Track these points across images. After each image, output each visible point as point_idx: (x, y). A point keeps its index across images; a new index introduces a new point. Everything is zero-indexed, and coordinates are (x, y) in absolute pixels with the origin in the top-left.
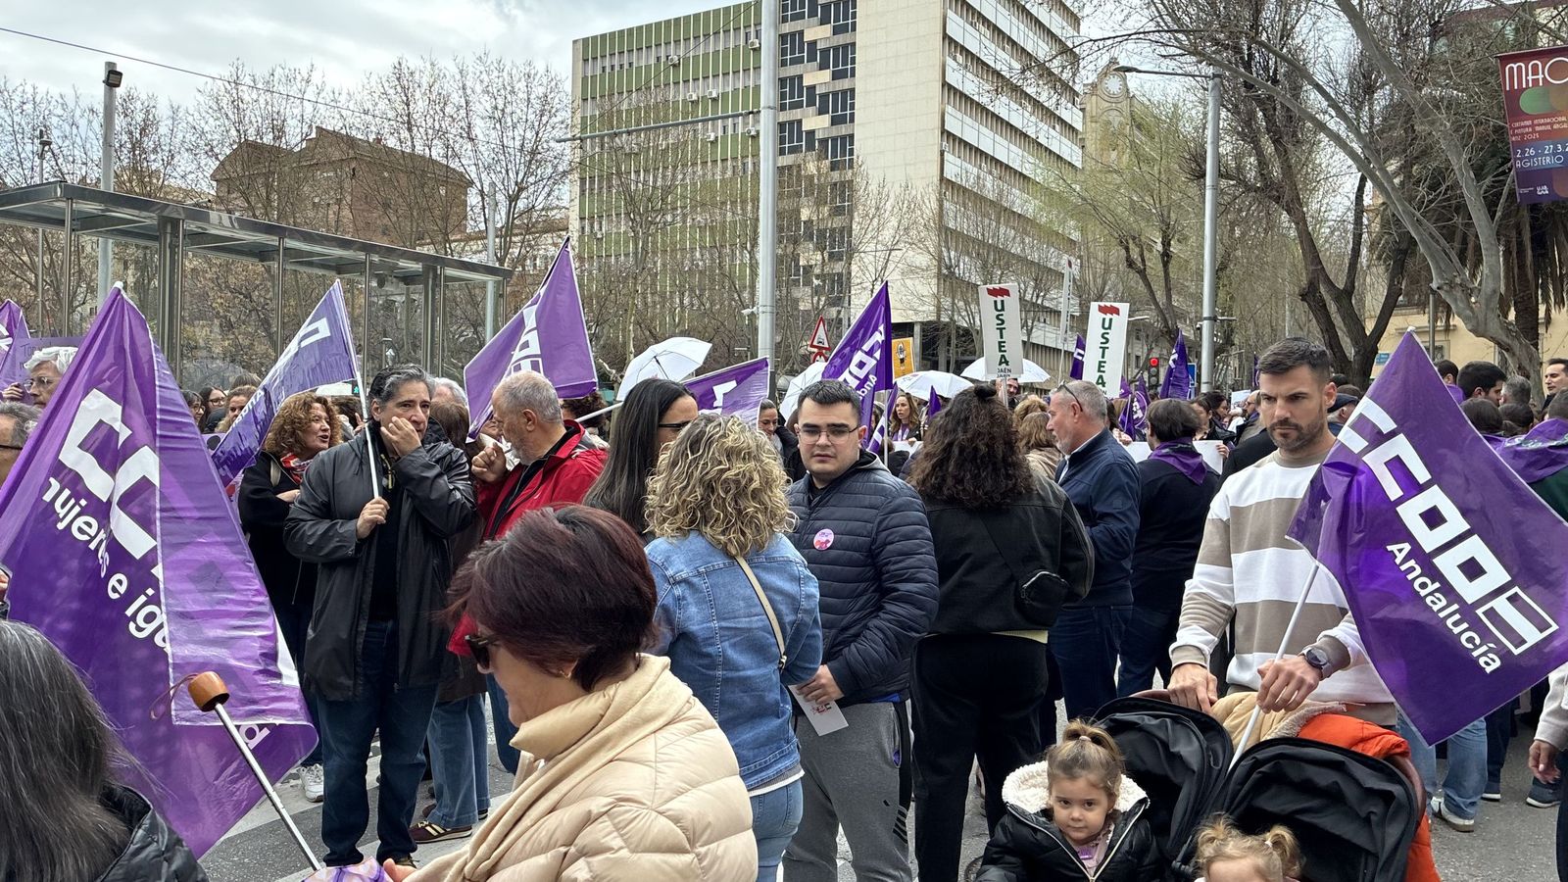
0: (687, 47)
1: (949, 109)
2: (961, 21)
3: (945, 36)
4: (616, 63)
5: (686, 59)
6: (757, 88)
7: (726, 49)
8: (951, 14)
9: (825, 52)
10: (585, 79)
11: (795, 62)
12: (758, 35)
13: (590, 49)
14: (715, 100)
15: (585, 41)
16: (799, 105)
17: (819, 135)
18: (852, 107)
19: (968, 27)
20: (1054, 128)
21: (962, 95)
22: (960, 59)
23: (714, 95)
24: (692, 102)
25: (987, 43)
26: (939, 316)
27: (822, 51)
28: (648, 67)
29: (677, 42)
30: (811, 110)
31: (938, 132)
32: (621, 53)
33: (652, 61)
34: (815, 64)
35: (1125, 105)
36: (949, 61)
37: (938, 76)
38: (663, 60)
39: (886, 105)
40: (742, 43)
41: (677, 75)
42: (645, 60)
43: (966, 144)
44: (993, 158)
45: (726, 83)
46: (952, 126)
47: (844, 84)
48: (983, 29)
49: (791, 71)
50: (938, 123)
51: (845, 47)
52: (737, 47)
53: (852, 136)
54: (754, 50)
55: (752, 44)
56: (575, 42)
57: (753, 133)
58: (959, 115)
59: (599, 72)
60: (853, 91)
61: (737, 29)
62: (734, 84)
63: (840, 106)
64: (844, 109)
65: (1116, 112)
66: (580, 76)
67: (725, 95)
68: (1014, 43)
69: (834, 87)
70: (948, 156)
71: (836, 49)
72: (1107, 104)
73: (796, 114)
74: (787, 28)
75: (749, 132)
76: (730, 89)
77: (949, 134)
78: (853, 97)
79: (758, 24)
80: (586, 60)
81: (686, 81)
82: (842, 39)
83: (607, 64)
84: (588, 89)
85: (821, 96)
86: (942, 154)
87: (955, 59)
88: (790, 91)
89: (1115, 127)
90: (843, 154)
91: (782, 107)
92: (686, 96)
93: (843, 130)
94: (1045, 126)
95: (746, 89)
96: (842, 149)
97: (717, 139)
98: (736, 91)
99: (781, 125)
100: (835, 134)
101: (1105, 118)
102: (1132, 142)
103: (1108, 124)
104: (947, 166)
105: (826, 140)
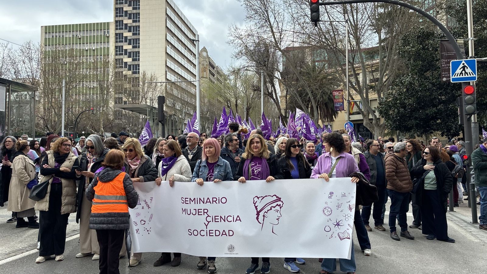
0: (84, 33)
1: (168, 60)
2: (170, 36)
3: (166, 40)
4: (58, 34)
5: (83, 37)
6: (108, 48)
7: (97, 36)
8: (167, 33)
9: (130, 40)
10: (46, 39)
11: (120, 42)
12: (108, 32)
13: (47, 30)
14: (93, 50)
15: (46, 27)
16: (122, 54)
17: (128, 64)
18: (139, 56)
19: (172, 37)
20: (191, 65)
21: (170, 56)
22: (170, 46)
24: (86, 50)
25: (176, 42)
27: (129, 40)
28: (70, 38)
29: (80, 31)
30: (126, 56)
31: (165, 66)
32: (59, 32)
33: (71, 36)
34: (127, 43)
35: (207, 60)
36: (167, 46)
37: (164, 50)
38: (75, 36)
39: (149, 57)
40: (103, 34)
41: (80, 41)
42: (68, 35)
43: (171, 69)
44: (178, 73)
45: (97, 45)
47: (137, 50)
48: (175, 38)
49: (120, 44)
50: (165, 63)
51: (136, 39)
52: (101, 35)
53: (139, 65)
54: (107, 37)
55: (106, 35)
56: (42, 27)
57: (107, 61)
58: (170, 61)
59: (51, 37)
60: (139, 52)
61: (101, 30)
62: (100, 46)
63: (135, 56)
65: (205, 61)
66: (44, 38)
67: (97, 49)
68: (182, 42)
69: (133, 50)
71: (133, 40)
72: (203, 59)
73: (121, 57)
74: (118, 32)
76: (99, 48)
77: (167, 66)
78: (139, 54)
79: (108, 29)
80: (46, 33)
81: (83, 43)
82: (135, 37)
83: (54, 35)
84: (47, 42)
85: (129, 52)
86: (166, 72)
87: (169, 46)
88: (119, 50)
89: (205, 66)
90: (136, 69)
91: (116, 55)
92: (84, 48)
93: (136, 63)
94: (189, 65)
95: (104, 48)
96: (135, 68)
97: (94, 62)
98: (101, 48)
99: (116, 60)
100: (133, 64)
101: (202, 63)
102: (209, 70)
103: (203, 64)
104: (167, 75)
105: (131, 65)
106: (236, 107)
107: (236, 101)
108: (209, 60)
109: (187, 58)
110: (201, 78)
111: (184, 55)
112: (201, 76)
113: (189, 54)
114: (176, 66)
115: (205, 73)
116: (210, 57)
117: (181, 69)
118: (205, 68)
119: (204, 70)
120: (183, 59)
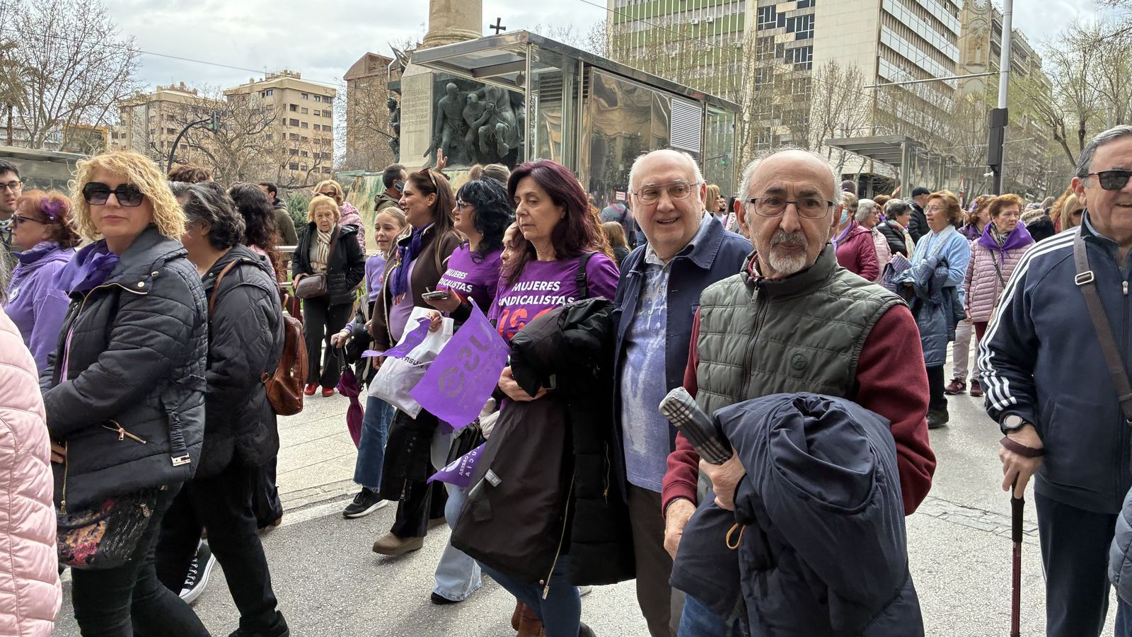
1: (884, 27)
6: (742, 15)
10: (616, 9)
14: (710, 23)
16: (773, 26)
17: (786, 47)
18: (812, 26)
20: (943, 35)
21: (891, 16)
23: (711, 20)
24: (695, 25)
26: (872, 171)
28: (662, 1)
30: (782, 29)
31: (875, 44)
35: (988, 17)
39: (837, 25)
41: (683, 5)
43: (892, 51)
44: (906, 60)
45: (719, 11)
46: (885, 40)
47: (807, 11)
49: (767, 2)
50: (875, 38)
53: (811, 48)
57: (739, 46)
58: (889, 31)
59: (626, 5)
60: (813, 16)
62: (725, 12)
64: (806, 28)
65: (981, 22)
66: (613, 8)
67: (718, 20)
69: (799, 12)
70: (881, 60)
72: (975, 16)
73: (771, 32)
75: (736, 45)
76: (722, 16)
77: (882, 44)
78: (812, 20)
81: (690, 10)
84: (618, 16)
85: (789, 19)
86: (878, 58)
88: (766, 16)
89: (980, 32)
90: (804, 59)
91: (760, 28)
92: (690, 21)
93: (805, 43)
94: (938, 35)
95: (734, 15)
96: (803, 56)
97: (712, 49)
98: (726, 17)
99: (759, 40)
100: (798, 46)
101: (973, 26)
102: (992, 42)
103: (975, 29)
104: (881, 66)
105: (791, 50)
106: (1082, 138)
107: (1083, 124)
108: (993, 16)
109: (934, 18)
110: (967, 67)
111: (926, 11)
112: (967, 62)
113: (940, 7)
114: (903, 40)
115: (978, 52)
116: (997, 7)
117: (914, 48)
118: (979, 37)
119: (976, 44)
120: (921, 22)
